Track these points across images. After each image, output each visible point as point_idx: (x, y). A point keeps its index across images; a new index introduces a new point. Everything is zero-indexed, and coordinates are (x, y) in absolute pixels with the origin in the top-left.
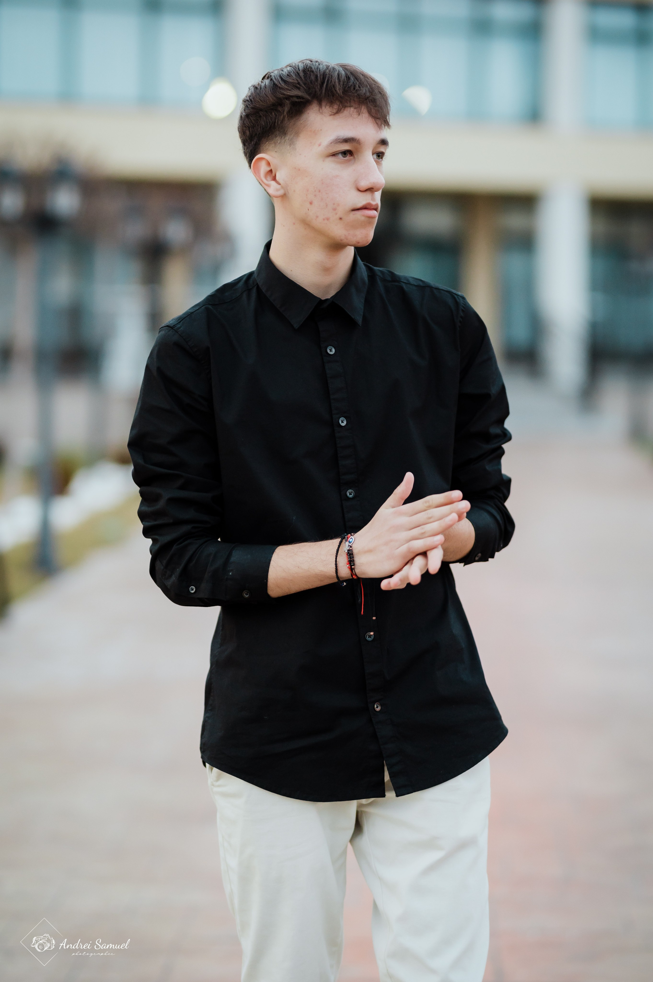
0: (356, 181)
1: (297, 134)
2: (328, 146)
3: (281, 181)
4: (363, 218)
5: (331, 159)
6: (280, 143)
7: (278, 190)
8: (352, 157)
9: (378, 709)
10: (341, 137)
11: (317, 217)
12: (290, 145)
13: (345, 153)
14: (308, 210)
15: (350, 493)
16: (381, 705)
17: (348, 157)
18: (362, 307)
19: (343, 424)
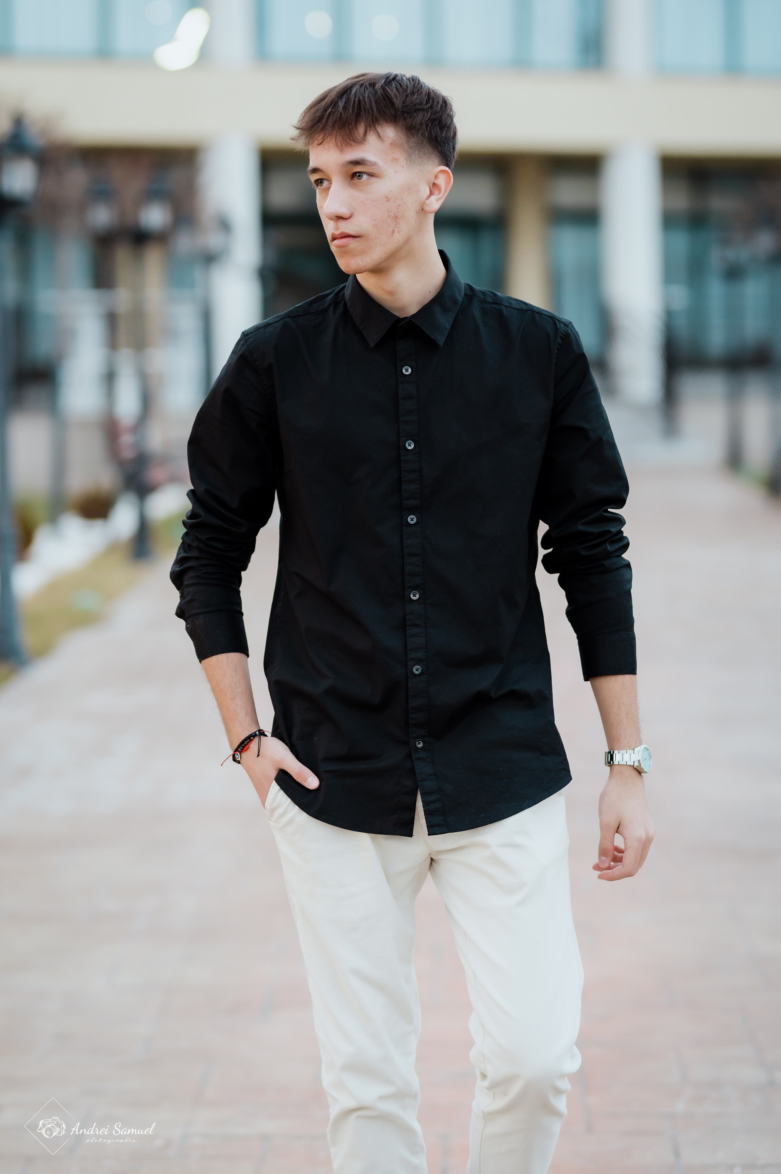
9: (420, 745)
15: (412, 519)
16: (424, 742)
18: (448, 327)
19: (410, 447)
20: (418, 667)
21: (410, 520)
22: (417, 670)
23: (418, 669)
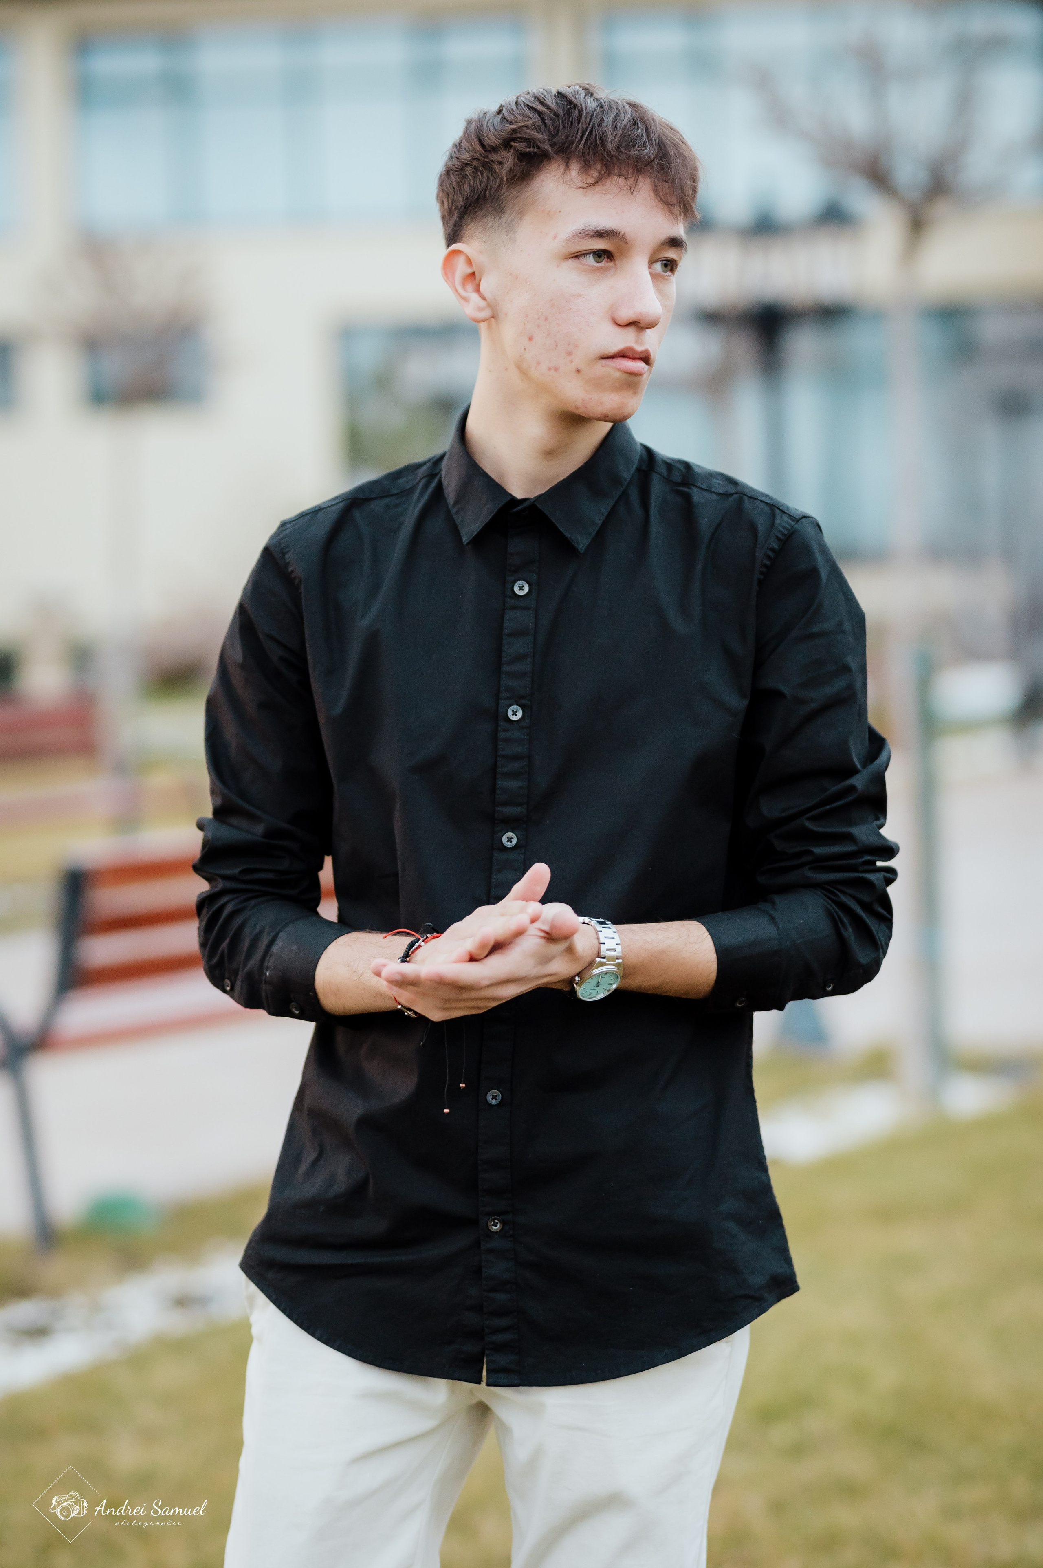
0: (612, 306)
1: (521, 214)
2: (569, 240)
3: (487, 295)
4: (618, 374)
5: (572, 263)
6: (491, 227)
7: (480, 309)
8: (611, 264)
9: (496, 1228)
10: (592, 228)
11: (538, 363)
12: (508, 232)
13: (601, 255)
14: (525, 349)
16: (504, 1223)
17: (605, 263)
18: (599, 521)
19: (514, 716)
20: (495, 1092)
21: (507, 840)
22: (494, 1098)
23: (496, 1096)
